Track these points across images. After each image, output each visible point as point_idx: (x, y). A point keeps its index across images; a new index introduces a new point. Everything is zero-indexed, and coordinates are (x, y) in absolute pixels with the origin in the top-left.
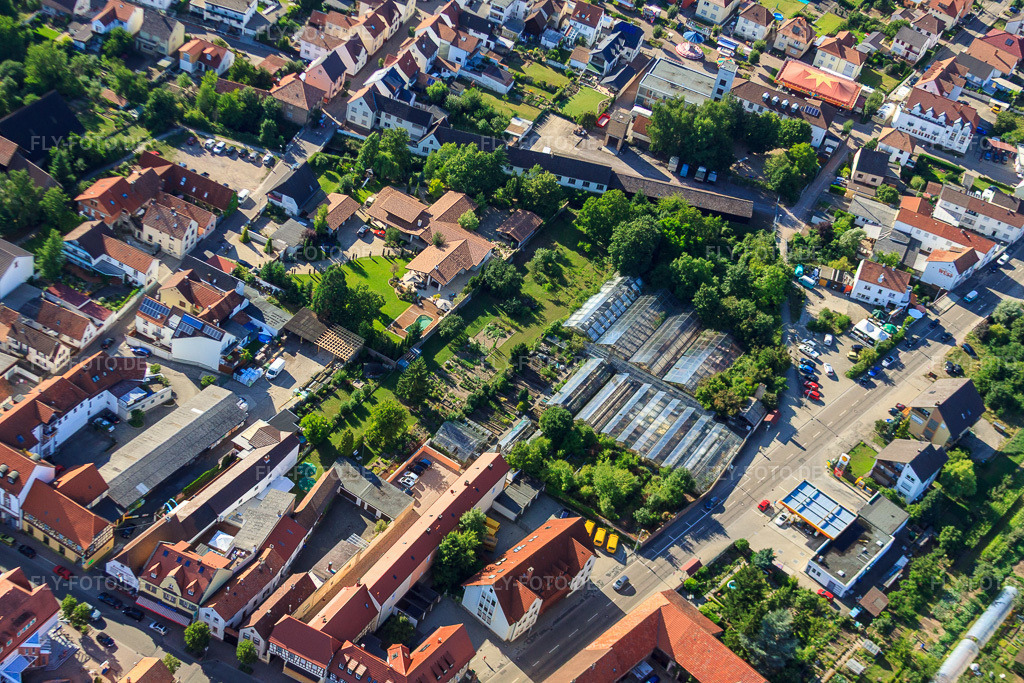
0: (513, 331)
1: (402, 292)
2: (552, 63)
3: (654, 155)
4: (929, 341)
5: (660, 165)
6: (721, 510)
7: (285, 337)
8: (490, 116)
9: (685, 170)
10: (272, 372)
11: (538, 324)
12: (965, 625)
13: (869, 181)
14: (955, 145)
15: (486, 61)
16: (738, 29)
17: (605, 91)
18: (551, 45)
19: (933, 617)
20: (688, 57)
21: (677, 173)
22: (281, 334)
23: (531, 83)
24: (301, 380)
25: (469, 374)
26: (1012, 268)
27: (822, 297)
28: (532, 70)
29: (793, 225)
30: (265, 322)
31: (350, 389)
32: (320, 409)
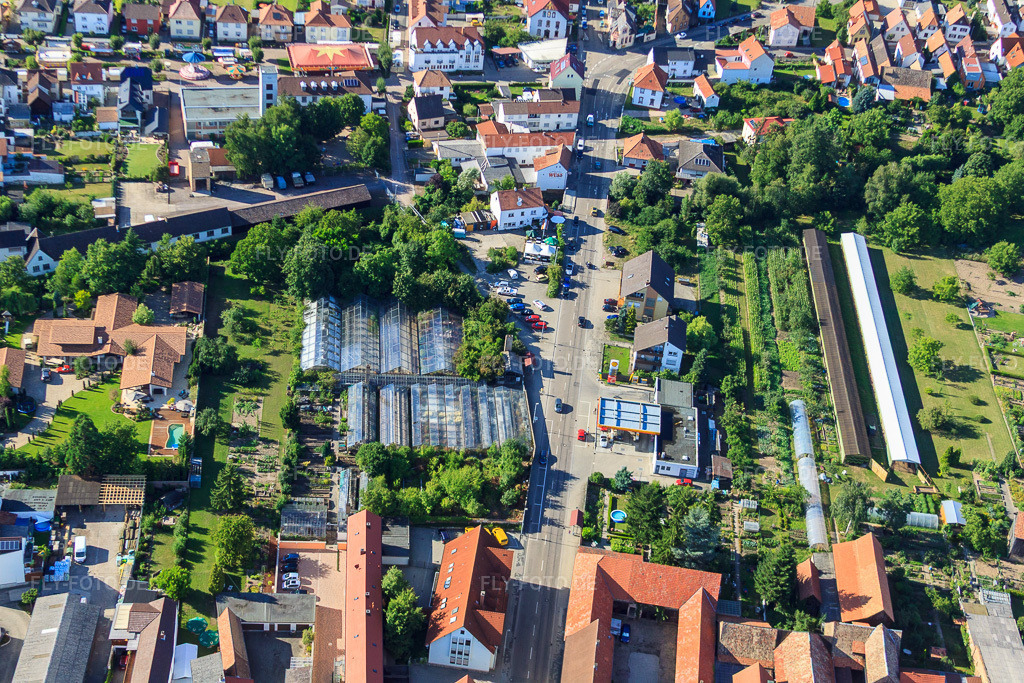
0: (260, 398)
1: (134, 414)
2: (82, 134)
3: (244, 181)
4: (584, 238)
5: (255, 187)
6: (554, 460)
7: (64, 515)
8: (72, 209)
9: (282, 182)
10: (79, 555)
11: (276, 380)
12: (789, 448)
13: (433, 125)
14: (472, 66)
15: (20, 158)
16: (220, 36)
17: (152, 140)
18: (67, 117)
19: (765, 455)
20: (198, 79)
21: (276, 188)
22: (57, 515)
23: (78, 162)
24: (113, 547)
25: (257, 457)
26: (591, 149)
27: (478, 241)
28: (68, 149)
29: (404, 190)
30: (33, 510)
31: (168, 530)
32: (153, 563)
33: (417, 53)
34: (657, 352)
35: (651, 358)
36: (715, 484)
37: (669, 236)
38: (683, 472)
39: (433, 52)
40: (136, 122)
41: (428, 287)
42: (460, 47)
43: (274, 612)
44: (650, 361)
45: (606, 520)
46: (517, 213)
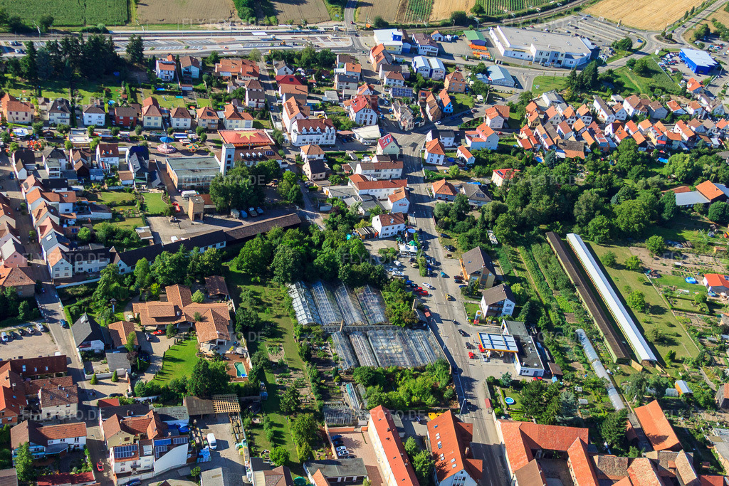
0: (281, 344)
1: (211, 357)
2: (112, 188)
3: (220, 213)
4: (428, 241)
5: (228, 217)
6: (461, 371)
7: (195, 421)
8: (127, 234)
9: (245, 214)
10: (213, 444)
11: (285, 333)
12: (584, 357)
13: (319, 177)
14: (329, 142)
15: (80, 204)
16: (174, 125)
17: (156, 191)
18: (99, 178)
19: (573, 361)
20: (170, 153)
21: (241, 217)
22: (191, 421)
23: (116, 206)
24: (230, 439)
25: (292, 379)
26: (413, 189)
27: (370, 245)
28: (107, 198)
29: (317, 217)
30: (177, 419)
31: (260, 427)
32: (257, 446)
33: (298, 135)
34: (500, 305)
35: (495, 308)
36: (554, 379)
37: (477, 238)
38: (536, 372)
39: (308, 134)
40: (145, 179)
41: (359, 273)
42: (323, 131)
43: (342, 470)
44: (495, 310)
45: (503, 403)
46: (390, 227)
